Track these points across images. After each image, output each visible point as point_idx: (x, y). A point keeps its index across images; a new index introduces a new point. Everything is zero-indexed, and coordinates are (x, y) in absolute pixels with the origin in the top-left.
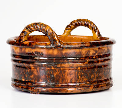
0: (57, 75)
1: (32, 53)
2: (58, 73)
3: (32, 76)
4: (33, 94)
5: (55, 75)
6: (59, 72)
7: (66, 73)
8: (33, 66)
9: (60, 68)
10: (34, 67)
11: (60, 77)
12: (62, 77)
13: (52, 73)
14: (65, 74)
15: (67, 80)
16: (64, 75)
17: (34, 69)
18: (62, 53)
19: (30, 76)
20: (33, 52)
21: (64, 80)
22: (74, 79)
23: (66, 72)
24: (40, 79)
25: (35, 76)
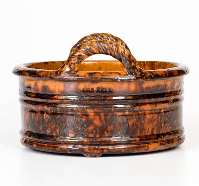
0: (133, 124)
1: (90, 90)
2: (135, 120)
3: (91, 128)
4: (91, 156)
5: (130, 123)
6: (136, 118)
7: (146, 120)
8: (92, 111)
9: (137, 111)
10: (95, 112)
11: (137, 127)
12: (140, 126)
13: (125, 120)
14: (145, 122)
15: (146, 131)
16: (143, 122)
17: (94, 116)
18: (141, 87)
19: (86, 128)
20: (92, 89)
21: (144, 131)
22: (156, 128)
23: (146, 117)
24: (105, 132)
25: (97, 128)
